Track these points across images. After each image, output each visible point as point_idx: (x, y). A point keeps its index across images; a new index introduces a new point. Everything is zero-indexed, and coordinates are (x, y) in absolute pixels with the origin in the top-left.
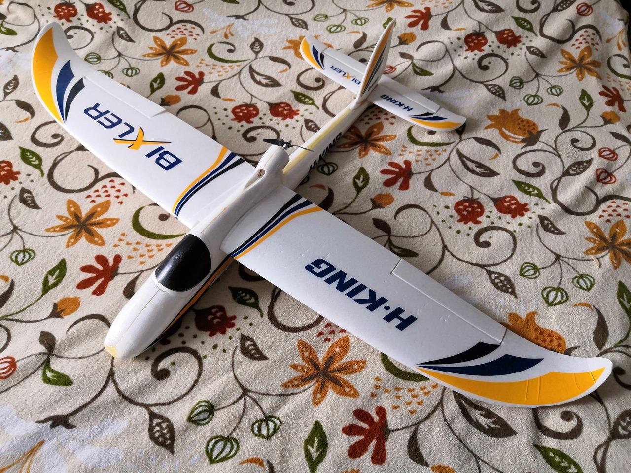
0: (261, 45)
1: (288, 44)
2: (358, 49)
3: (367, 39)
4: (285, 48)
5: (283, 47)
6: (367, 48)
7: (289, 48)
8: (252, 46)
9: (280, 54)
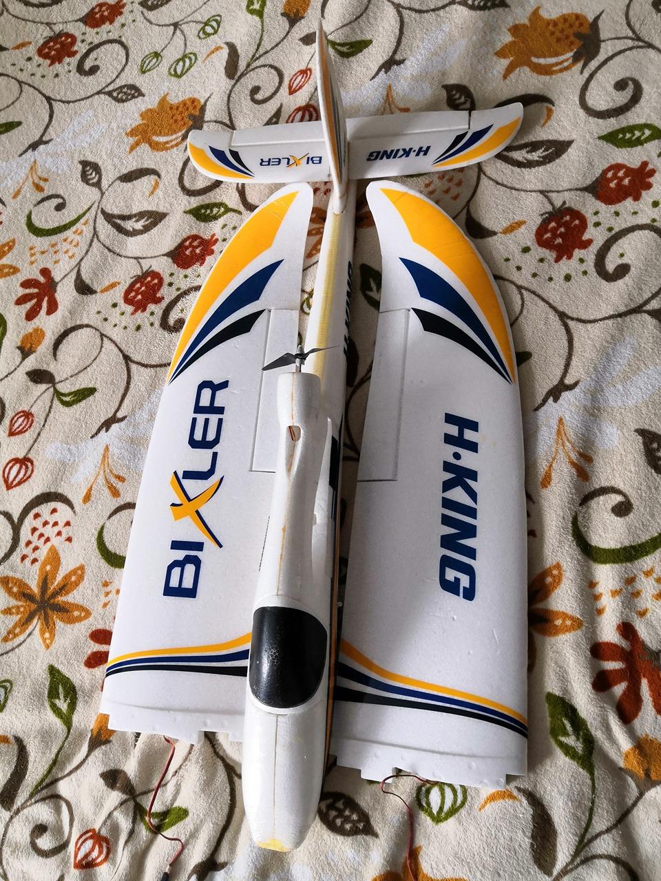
0: (96, 168)
1: (132, 140)
2: (236, 77)
3: (239, 51)
4: (132, 149)
5: (128, 150)
6: (248, 65)
7: (137, 144)
8: (85, 178)
9: (131, 164)
